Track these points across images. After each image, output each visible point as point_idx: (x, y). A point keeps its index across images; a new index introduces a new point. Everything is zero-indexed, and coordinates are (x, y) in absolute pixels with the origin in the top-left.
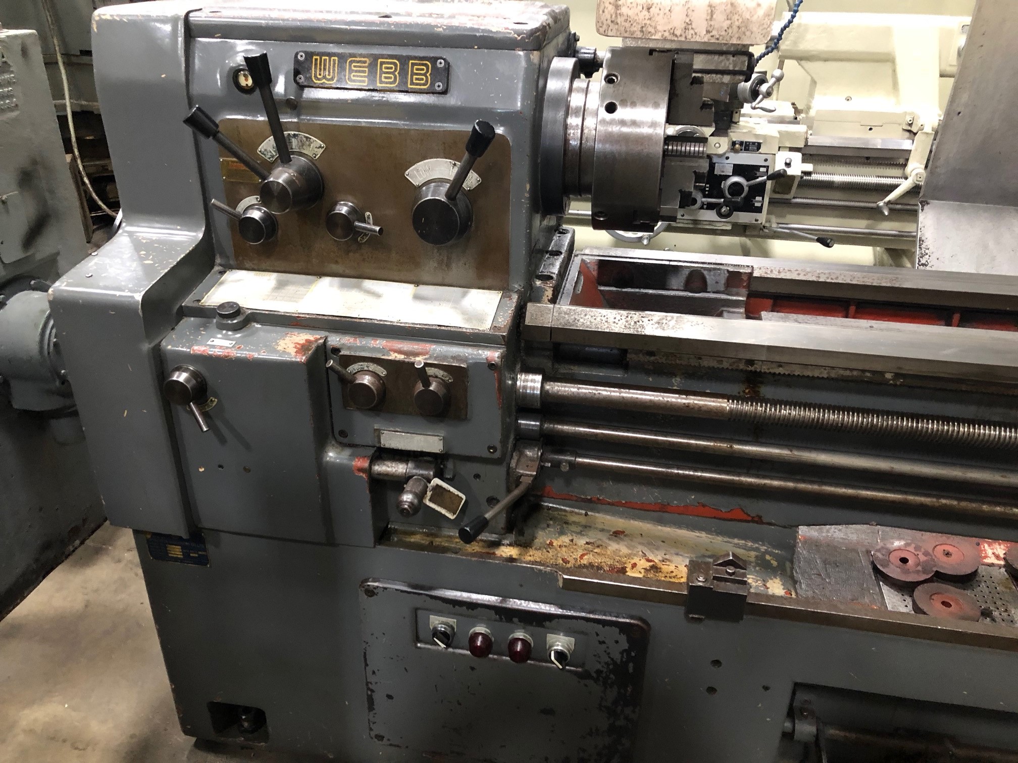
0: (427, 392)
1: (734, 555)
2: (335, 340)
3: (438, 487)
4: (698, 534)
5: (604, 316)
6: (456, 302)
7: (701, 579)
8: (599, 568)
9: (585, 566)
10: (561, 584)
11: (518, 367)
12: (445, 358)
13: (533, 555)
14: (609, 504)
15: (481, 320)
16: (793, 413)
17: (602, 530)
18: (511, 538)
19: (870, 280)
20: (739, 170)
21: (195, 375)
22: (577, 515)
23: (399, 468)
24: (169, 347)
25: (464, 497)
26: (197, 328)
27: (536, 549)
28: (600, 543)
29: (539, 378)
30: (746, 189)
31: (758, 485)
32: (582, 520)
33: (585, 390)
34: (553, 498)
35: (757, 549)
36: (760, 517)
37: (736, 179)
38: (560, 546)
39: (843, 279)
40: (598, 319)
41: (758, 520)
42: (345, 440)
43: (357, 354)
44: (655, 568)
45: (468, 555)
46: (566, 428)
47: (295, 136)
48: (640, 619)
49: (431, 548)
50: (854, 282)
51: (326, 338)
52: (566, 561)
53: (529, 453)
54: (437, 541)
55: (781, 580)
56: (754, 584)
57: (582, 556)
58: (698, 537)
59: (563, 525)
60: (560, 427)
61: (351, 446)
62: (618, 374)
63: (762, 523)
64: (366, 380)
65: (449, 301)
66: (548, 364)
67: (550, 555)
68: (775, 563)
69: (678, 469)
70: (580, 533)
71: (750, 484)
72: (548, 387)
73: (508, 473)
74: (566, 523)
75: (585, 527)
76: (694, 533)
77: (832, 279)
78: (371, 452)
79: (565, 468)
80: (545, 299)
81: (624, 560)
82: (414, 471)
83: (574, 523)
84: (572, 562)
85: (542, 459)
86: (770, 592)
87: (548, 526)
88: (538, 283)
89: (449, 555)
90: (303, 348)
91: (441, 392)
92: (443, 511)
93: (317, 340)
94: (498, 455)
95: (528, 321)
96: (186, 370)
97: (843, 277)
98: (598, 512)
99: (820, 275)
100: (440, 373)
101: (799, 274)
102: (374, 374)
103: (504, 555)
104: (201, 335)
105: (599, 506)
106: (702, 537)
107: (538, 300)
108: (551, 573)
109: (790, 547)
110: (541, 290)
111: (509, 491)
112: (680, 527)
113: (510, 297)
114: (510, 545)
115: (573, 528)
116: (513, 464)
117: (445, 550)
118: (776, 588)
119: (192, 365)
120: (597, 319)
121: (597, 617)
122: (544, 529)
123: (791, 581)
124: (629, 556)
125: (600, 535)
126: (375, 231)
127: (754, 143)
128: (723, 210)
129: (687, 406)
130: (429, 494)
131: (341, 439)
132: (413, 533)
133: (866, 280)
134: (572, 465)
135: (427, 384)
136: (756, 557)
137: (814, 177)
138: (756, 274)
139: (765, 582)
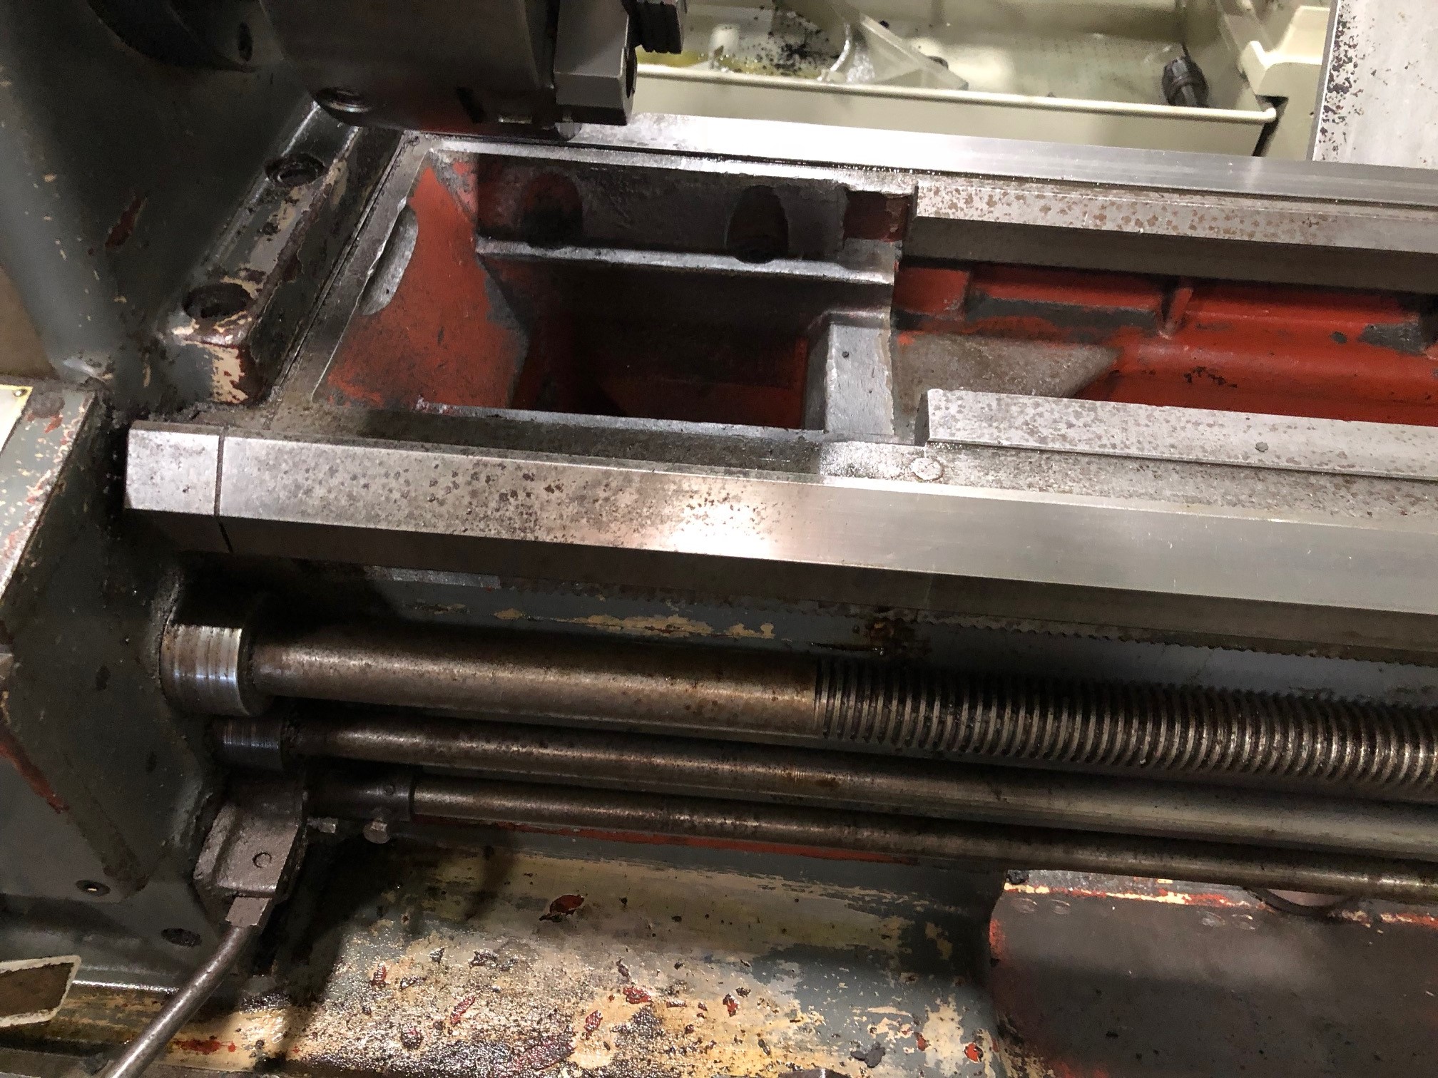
4: (765, 881)
5: (398, 475)
8: (501, 1046)
9: (462, 1048)
14: (542, 832)
17: (525, 903)
19: (1248, 227)
35: (905, 909)
39: (1169, 223)
41: (910, 862)
44: (647, 1022)
50: (1201, 233)
55: (958, 1010)
56: (891, 1037)
57: (459, 1012)
58: (765, 887)
63: (919, 865)
68: (945, 948)
70: (463, 926)
75: (482, 897)
76: (754, 880)
77: (1139, 223)
81: (569, 1005)
84: (429, 1039)
86: (930, 1058)
88: (183, 331)
95: (137, 495)
97: (1169, 216)
99: (1106, 213)
101: (1046, 209)
105: (519, 834)
110: (196, 365)
118: (945, 1040)
120: (373, 488)
124: (582, 991)
133: (1235, 224)
138: (925, 209)
139: (919, 1021)
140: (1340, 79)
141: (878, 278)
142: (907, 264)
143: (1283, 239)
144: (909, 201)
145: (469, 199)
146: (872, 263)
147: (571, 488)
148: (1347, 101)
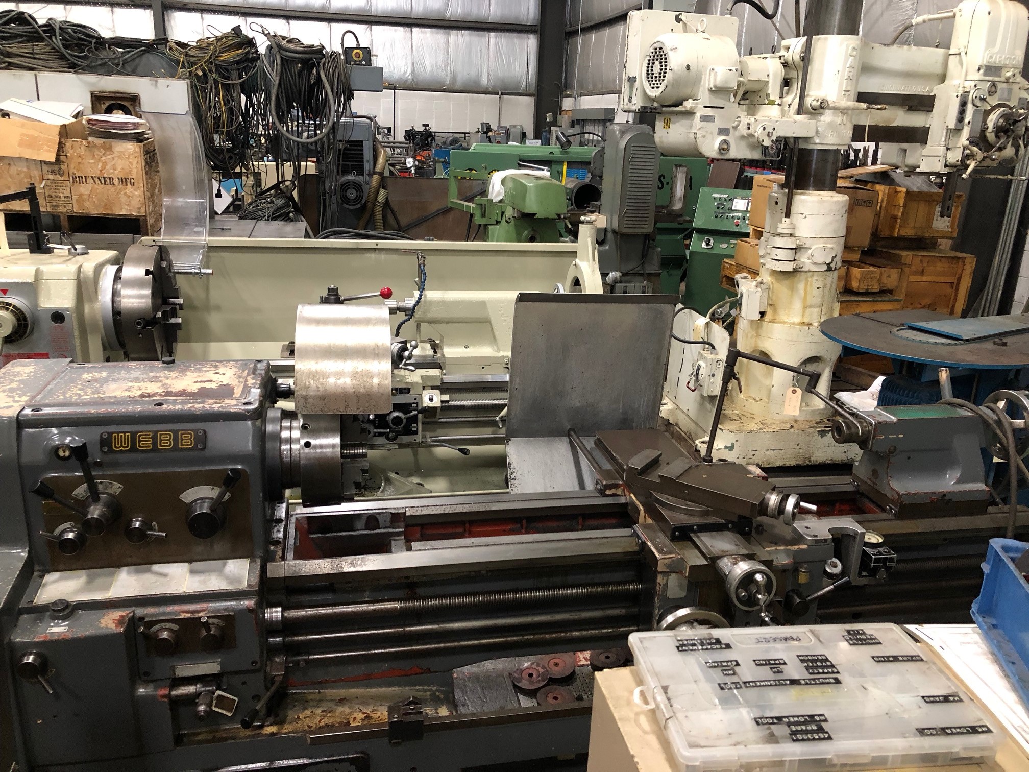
0: (209, 635)
1: (413, 697)
2: (140, 612)
3: (219, 696)
6: (220, 571)
7: (395, 716)
8: (333, 726)
9: (323, 727)
10: (309, 742)
11: (265, 604)
12: (218, 611)
13: (287, 728)
14: (333, 682)
15: (239, 581)
16: (436, 602)
17: (332, 700)
18: (271, 719)
20: (397, 407)
21: (38, 655)
22: (312, 693)
23: (191, 689)
24: (18, 640)
25: (236, 699)
26: (35, 622)
27: (289, 723)
28: (330, 709)
29: (280, 609)
30: (404, 420)
31: (424, 649)
32: (317, 697)
33: (311, 612)
34: (295, 687)
35: (430, 690)
36: (429, 669)
37: (396, 414)
38: (305, 718)
40: (314, 567)
41: (429, 671)
42: (148, 678)
43: (158, 619)
44: (368, 717)
45: (242, 738)
46: (300, 638)
47: (101, 483)
48: (362, 752)
49: (214, 740)
51: (134, 611)
52: (309, 727)
53: (277, 660)
54: (219, 735)
55: (446, 707)
56: (430, 713)
57: (320, 721)
58: (393, 690)
59: (305, 703)
60: (296, 638)
61: (152, 681)
62: (330, 597)
63: (431, 672)
64: (165, 635)
65: (215, 571)
66: (283, 598)
67: (299, 725)
68: (442, 696)
69: (374, 650)
70: (317, 706)
71: (418, 650)
72: (286, 614)
73: (265, 677)
74: (307, 701)
75: (319, 701)
76: (390, 689)
78: (168, 682)
79: (302, 664)
80: (278, 557)
81: (347, 717)
82: (203, 689)
83: (312, 700)
84: (314, 726)
85: (287, 662)
86: (440, 715)
87: (295, 706)
88: (272, 548)
89: (229, 742)
90: (120, 622)
91: (217, 634)
92: (224, 712)
93: (127, 614)
94: (258, 665)
95: (269, 575)
96: (31, 654)
98: (327, 689)
100: (216, 621)
102: (170, 630)
103: (267, 733)
104: (39, 626)
105: (327, 684)
106: (396, 689)
107: (273, 560)
108: (301, 737)
109: (450, 684)
110: (275, 552)
111: (267, 689)
112: (381, 687)
113: (255, 561)
114: (271, 725)
115: (311, 703)
116: (268, 669)
117: (226, 739)
118: (444, 712)
119: (34, 648)
121: (335, 758)
122: (292, 709)
123: (453, 704)
124: (350, 714)
125: (330, 704)
126: (163, 536)
127: (405, 388)
128: (391, 435)
129: (375, 610)
130: (214, 702)
131: (146, 678)
132: (199, 734)
134: (308, 662)
135: (208, 630)
136: (431, 695)
137: (451, 403)
138: (408, 514)
139: (436, 709)
140: (513, 477)
141: (401, 530)
142: (406, 527)
143: (481, 510)
144: (405, 513)
145: (306, 526)
146: (399, 528)
147: (349, 561)
148: (516, 482)
